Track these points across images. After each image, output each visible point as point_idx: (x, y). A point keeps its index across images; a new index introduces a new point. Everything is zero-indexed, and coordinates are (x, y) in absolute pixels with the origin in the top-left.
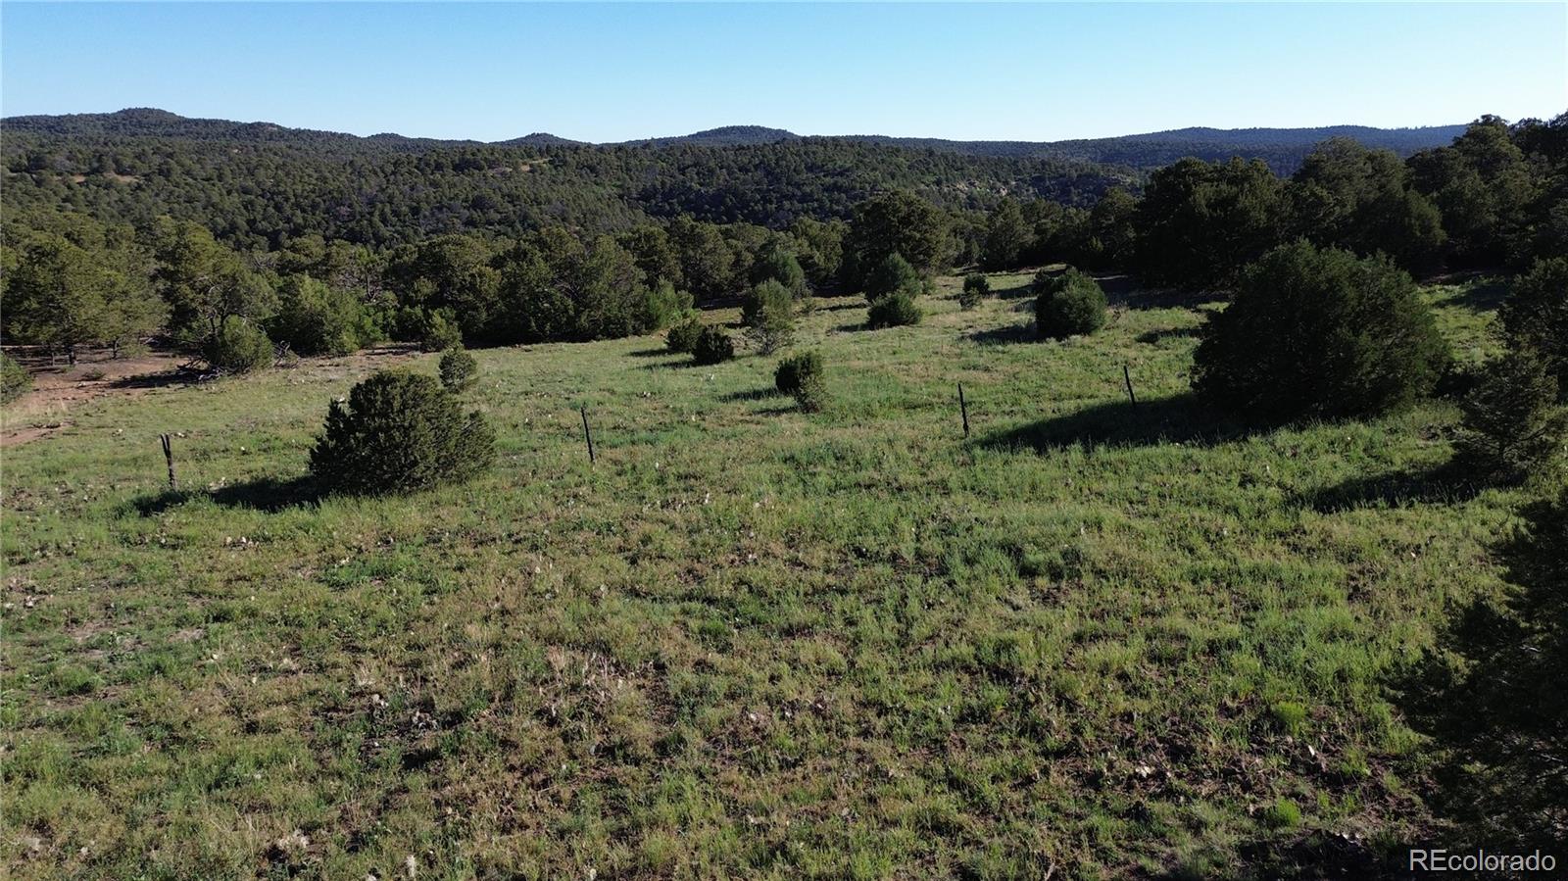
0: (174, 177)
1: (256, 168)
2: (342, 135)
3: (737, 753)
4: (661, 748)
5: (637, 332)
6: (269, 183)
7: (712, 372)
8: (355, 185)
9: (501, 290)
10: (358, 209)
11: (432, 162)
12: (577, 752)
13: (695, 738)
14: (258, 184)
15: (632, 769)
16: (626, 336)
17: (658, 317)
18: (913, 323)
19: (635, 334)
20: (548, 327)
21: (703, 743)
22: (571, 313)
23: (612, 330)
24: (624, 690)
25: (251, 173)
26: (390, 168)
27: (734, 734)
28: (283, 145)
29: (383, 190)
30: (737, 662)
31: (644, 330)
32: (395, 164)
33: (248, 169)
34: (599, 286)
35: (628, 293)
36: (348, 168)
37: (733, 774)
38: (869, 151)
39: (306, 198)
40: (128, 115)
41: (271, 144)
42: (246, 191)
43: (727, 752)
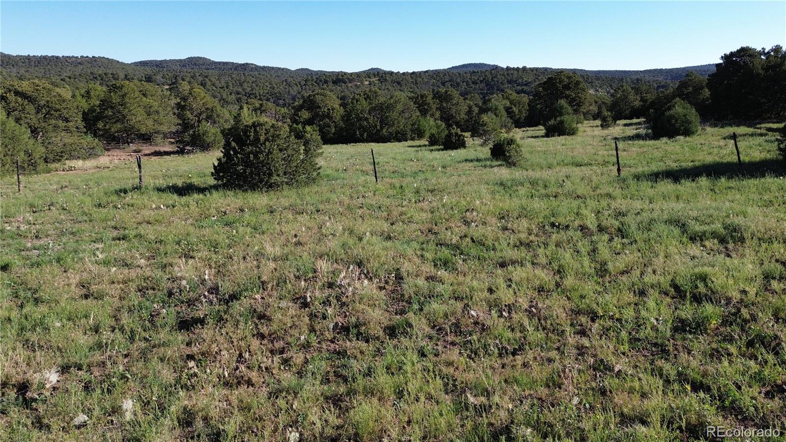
0: (207, 87)
1: (243, 82)
2: (283, 69)
3: (458, 340)
4: (392, 331)
5: (413, 139)
6: (249, 89)
7: (453, 153)
8: (287, 90)
9: (343, 117)
10: (287, 101)
11: (323, 80)
12: (317, 327)
13: (420, 325)
14: (244, 90)
15: (363, 345)
16: (406, 141)
17: (424, 131)
18: (572, 134)
19: (412, 140)
20: (365, 135)
21: (427, 329)
22: (378, 127)
23: (399, 137)
24: (367, 287)
25: (241, 85)
26: (303, 83)
27: (457, 325)
28: (256, 73)
29: (299, 93)
30: (461, 278)
31: (416, 138)
32: (306, 81)
33: (240, 83)
34: (394, 115)
35: (409, 118)
36: (284, 82)
37: (454, 355)
38: (542, 73)
39: (264, 96)
40: (190, 59)
41: (251, 73)
42: (238, 93)
43: (449, 338)
